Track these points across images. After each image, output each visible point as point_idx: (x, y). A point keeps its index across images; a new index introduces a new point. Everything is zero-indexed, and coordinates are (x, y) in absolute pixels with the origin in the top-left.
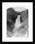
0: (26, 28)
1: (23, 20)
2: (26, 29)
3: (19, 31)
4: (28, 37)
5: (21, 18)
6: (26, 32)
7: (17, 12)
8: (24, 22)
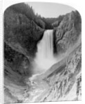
0: (73, 71)
1: (62, 44)
2: (72, 76)
3: (48, 82)
4: (77, 100)
5: (55, 38)
6: (71, 85)
7: (43, 19)
8: (64, 51)
